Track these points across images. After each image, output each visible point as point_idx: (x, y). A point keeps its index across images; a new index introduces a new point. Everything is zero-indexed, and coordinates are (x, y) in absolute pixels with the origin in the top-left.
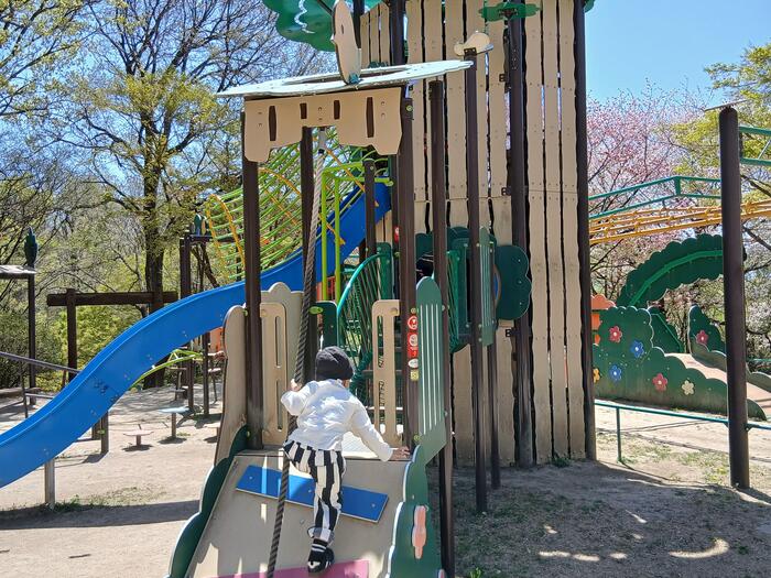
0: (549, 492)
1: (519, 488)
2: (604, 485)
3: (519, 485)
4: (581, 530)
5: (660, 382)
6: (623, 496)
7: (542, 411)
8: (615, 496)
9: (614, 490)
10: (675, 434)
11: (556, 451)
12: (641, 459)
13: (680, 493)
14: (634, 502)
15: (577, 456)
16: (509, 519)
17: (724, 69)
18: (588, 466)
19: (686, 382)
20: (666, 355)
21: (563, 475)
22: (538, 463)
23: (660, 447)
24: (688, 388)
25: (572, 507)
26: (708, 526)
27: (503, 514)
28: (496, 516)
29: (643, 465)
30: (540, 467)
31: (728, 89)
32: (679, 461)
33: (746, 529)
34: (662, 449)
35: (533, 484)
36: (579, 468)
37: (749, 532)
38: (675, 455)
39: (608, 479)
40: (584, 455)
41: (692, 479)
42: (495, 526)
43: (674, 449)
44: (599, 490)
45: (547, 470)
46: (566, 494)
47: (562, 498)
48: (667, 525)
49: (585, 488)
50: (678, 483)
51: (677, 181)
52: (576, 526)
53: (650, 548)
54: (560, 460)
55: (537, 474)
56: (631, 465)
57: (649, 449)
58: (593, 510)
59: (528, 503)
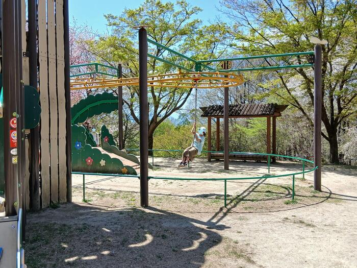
0: (55, 223)
1: (37, 223)
2: (82, 214)
3: (36, 222)
4: (84, 242)
5: (89, 161)
6: (95, 219)
7: (45, 179)
8: (91, 220)
9: (89, 216)
10: (102, 185)
11: (52, 200)
12: (94, 199)
13: (121, 213)
14: (102, 221)
15: (62, 202)
16: (39, 243)
17: (112, 17)
18: (69, 206)
19: (102, 160)
20: (93, 148)
21: (58, 213)
22: (43, 207)
23: (99, 192)
24: (103, 163)
25: (72, 230)
26: (142, 228)
27: (35, 241)
28: (31, 243)
29: (95, 201)
30: (44, 210)
31: (115, 27)
32: (112, 197)
33: (159, 226)
34: (101, 193)
35: (43, 220)
36: (65, 207)
37: (160, 227)
38: (108, 195)
39: (81, 211)
40: (66, 200)
41: (122, 205)
42: (33, 249)
43: (107, 192)
44: (81, 217)
45: (49, 211)
46: (64, 222)
47: (64, 225)
48: (124, 231)
49: (72, 218)
50: (116, 209)
51: (96, 65)
52: (80, 239)
53: (123, 244)
54: (54, 205)
55: (43, 214)
56: (90, 202)
57: (94, 194)
58: (85, 229)
59: (46, 231)
